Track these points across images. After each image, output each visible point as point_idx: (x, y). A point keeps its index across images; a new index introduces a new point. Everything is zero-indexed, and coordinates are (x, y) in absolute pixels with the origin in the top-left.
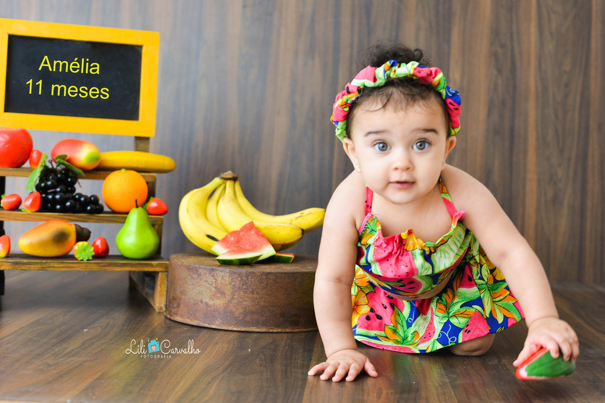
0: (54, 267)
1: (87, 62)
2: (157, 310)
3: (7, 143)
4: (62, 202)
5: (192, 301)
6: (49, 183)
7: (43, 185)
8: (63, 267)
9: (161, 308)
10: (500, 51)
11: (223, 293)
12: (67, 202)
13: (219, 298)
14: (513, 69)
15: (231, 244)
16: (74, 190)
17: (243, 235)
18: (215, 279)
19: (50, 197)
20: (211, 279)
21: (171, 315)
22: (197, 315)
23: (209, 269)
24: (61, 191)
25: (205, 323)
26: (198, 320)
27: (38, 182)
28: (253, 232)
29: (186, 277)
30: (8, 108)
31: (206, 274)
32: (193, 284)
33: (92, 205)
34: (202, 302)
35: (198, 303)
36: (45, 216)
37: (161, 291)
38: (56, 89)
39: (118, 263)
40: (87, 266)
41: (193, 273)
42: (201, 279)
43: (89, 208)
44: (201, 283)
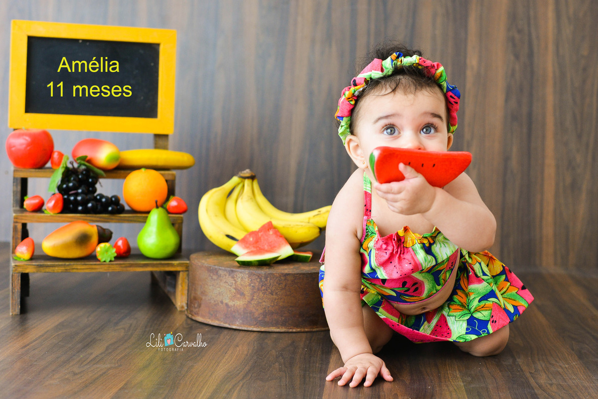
0: (77, 269)
1: (106, 60)
2: (179, 309)
3: (28, 145)
4: (84, 203)
5: (213, 302)
6: (71, 184)
7: (65, 186)
8: (88, 269)
9: (182, 307)
10: (517, 36)
11: (243, 294)
12: (88, 203)
13: (239, 299)
14: (531, 55)
15: (250, 244)
16: (95, 190)
17: (262, 235)
18: (235, 280)
19: (72, 198)
20: (230, 280)
21: (192, 315)
22: (217, 315)
23: (229, 271)
24: (82, 193)
25: (225, 323)
26: (218, 320)
27: (59, 183)
28: (271, 232)
29: (207, 278)
30: (29, 109)
31: (226, 275)
32: (213, 285)
33: (113, 206)
34: (222, 302)
35: (218, 303)
36: (67, 217)
37: (182, 290)
38: (78, 90)
39: (140, 264)
40: (109, 267)
41: (214, 274)
42: (221, 280)
43: (110, 209)
44: (221, 284)
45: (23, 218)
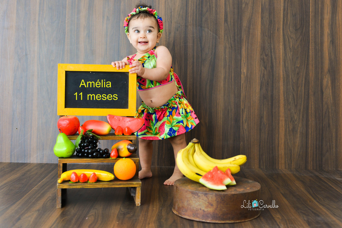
0: (88, 186)
1: (105, 81)
2: (137, 205)
3: (68, 124)
4: (92, 153)
5: (195, 209)
6: (85, 144)
7: (82, 144)
8: (92, 186)
10: (265, 57)
11: (212, 205)
12: (94, 153)
13: (210, 208)
14: (272, 67)
15: (209, 179)
16: (97, 146)
17: (215, 174)
18: (208, 198)
19: (86, 151)
20: (205, 198)
21: (181, 215)
22: (198, 216)
23: (204, 194)
24: (91, 148)
25: (203, 219)
26: (198, 218)
27: (80, 143)
28: (219, 172)
29: (191, 197)
30: (66, 106)
31: (202, 196)
32: (195, 201)
33: (105, 154)
34: (201, 209)
35: (198, 210)
36: (84, 160)
38: (90, 96)
39: (118, 184)
40: (103, 186)
41: (195, 195)
42: (200, 198)
43: (104, 156)
44: (200, 200)
45: (63, 161)
